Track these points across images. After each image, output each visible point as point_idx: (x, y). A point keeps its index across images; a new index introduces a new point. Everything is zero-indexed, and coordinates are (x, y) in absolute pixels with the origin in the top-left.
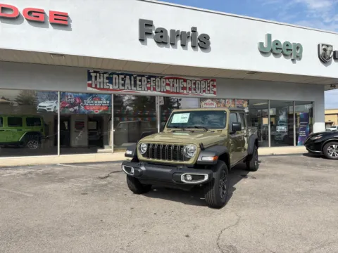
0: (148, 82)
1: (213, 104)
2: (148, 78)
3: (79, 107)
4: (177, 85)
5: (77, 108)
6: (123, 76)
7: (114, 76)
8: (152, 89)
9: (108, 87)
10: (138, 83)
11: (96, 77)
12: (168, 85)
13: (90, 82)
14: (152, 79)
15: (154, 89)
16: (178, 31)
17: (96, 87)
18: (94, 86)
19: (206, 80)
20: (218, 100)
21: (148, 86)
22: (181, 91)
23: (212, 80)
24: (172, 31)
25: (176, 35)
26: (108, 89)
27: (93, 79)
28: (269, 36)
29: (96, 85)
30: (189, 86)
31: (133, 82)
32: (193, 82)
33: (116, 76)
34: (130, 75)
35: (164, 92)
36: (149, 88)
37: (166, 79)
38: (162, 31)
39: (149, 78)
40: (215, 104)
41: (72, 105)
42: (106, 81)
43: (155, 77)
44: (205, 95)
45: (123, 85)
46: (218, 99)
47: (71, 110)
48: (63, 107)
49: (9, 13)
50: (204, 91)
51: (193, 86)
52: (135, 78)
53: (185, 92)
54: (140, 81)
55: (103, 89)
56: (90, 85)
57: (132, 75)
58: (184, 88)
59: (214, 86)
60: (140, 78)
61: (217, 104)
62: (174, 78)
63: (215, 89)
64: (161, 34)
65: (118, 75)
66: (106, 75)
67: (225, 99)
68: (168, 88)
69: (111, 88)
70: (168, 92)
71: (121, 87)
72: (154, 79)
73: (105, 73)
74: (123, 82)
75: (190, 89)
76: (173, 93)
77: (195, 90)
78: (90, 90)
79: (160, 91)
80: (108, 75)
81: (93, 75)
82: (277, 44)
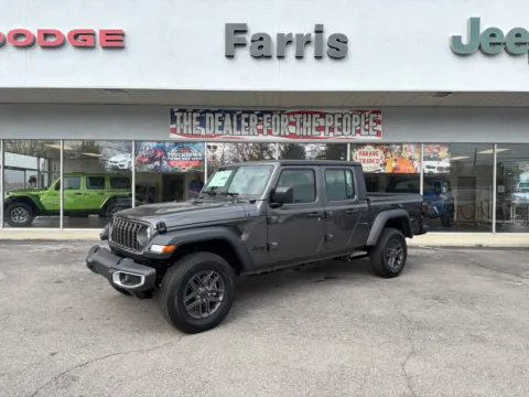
0: (259, 121)
1: (376, 154)
2: (258, 115)
3: (161, 162)
4: (309, 124)
5: (157, 163)
6: (220, 115)
7: (208, 115)
8: (265, 131)
9: (198, 132)
10: (244, 123)
11: (182, 118)
12: (293, 124)
13: (174, 126)
14: (266, 116)
15: (270, 133)
16: (290, 35)
17: (182, 134)
18: (179, 131)
19: (363, 112)
20: (385, 147)
21: (260, 127)
22: (315, 133)
23: (374, 112)
24: (280, 36)
25: (286, 41)
26: (199, 136)
27: (178, 121)
28: (475, 23)
29: (182, 130)
30: (329, 124)
31: (235, 124)
32: (337, 117)
33: (211, 115)
34: (232, 113)
35: (285, 136)
36: (260, 132)
37: (288, 114)
38: (261, 39)
39: (261, 114)
40: (380, 153)
41: (152, 159)
42: (196, 123)
43: (271, 113)
44: (359, 138)
45: (221, 128)
46: (388, 144)
47: (151, 166)
48: (139, 163)
49: (51, 40)
50: (358, 132)
51: (337, 124)
52: (239, 116)
53: (322, 134)
54: (247, 120)
55: (192, 135)
56: (174, 131)
57: (235, 112)
58: (320, 128)
59: (378, 122)
60: (247, 116)
61: (385, 153)
62: (302, 113)
63: (379, 128)
64: (261, 43)
65: (214, 113)
66: (195, 115)
67: (400, 144)
68: (292, 129)
69: (203, 133)
70: (292, 135)
71: (218, 132)
72: (269, 116)
73: (195, 111)
74: (220, 124)
75: (331, 129)
76: (302, 136)
77: (340, 130)
78: (174, 136)
79: (280, 135)
80: (198, 115)
81: (178, 115)
82: (493, 35)
